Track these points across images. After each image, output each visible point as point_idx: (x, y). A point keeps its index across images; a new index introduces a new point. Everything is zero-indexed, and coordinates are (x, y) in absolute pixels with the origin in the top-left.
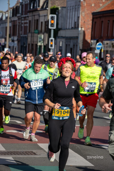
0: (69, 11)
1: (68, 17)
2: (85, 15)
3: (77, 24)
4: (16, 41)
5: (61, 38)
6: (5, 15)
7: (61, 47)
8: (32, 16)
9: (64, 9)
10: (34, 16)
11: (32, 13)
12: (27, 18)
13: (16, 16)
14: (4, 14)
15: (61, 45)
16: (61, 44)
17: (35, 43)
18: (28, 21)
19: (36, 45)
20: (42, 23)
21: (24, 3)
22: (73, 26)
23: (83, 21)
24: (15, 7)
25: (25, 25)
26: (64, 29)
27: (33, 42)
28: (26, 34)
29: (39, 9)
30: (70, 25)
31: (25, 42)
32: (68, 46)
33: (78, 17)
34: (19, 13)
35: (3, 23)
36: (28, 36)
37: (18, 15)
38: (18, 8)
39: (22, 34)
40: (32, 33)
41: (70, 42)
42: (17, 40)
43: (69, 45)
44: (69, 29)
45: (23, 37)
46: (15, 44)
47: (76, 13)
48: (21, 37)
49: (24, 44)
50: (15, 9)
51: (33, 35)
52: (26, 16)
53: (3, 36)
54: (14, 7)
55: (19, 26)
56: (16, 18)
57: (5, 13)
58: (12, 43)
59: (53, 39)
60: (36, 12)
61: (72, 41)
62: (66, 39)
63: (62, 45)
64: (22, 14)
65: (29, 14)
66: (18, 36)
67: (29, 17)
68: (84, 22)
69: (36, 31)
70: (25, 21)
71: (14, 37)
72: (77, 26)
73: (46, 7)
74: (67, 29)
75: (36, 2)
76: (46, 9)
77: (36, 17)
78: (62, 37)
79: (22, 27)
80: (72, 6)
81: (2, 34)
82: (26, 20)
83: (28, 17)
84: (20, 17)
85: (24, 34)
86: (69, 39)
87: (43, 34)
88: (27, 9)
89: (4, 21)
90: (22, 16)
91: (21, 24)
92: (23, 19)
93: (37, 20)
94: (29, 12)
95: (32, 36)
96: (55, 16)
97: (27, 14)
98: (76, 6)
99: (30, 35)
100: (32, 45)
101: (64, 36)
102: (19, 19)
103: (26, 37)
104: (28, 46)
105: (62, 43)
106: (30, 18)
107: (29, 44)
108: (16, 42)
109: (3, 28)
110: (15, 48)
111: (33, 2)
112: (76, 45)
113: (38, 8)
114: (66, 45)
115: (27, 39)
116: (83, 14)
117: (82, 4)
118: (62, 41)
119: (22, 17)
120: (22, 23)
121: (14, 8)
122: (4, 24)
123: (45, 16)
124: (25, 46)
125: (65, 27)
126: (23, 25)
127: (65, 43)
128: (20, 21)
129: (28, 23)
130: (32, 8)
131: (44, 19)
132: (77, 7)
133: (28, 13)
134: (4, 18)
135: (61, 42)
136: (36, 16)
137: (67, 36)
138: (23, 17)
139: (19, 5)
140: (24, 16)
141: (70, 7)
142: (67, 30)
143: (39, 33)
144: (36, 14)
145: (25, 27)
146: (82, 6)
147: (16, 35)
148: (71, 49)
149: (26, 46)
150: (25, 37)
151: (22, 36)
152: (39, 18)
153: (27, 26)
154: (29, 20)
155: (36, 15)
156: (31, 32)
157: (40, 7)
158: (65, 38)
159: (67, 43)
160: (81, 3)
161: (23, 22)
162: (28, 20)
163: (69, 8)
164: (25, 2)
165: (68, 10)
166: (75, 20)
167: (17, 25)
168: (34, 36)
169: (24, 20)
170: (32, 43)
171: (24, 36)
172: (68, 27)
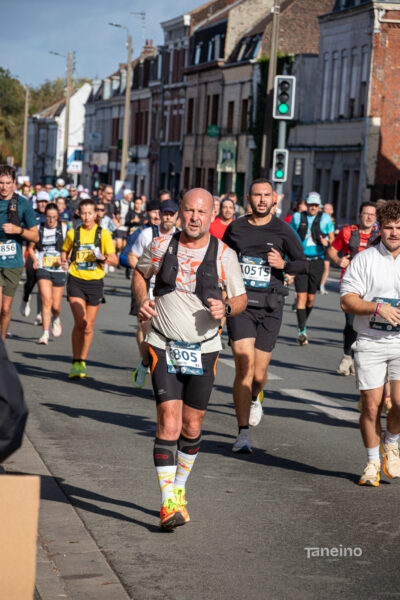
0: (328, 65)
1: (326, 85)
2: (386, 76)
3: (357, 105)
4: (142, 158)
5: (301, 149)
6: (112, 85)
7: (298, 176)
8: (200, 84)
9: (307, 60)
10: (206, 83)
11: (200, 77)
12: (182, 91)
13: (145, 85)
14: (108, 81)
15: (298, 173)
16: (298, 168)
17: (207, 166)
18: (182, 101)
19: (213, 172)
20: (231, 104)
21: (172, 47)
22: (342, 112)
23: (380, 96)
24: (142, 61)
25: (175, 112)
26: (312, 123)
27: (202, 163)
28: (179, 140)
29: (221, 62)
30: (333, 107)
31: (174, 164)
32: (324, 174)
33: (364, 85)
34: (155, 78)
35: (103, 108)
36: (183, 146)
37: (152, 84)
38: (152, 62)
39: (163, 140)
40: (197, 135)
41: (332, 163)
42: (149, 156)
43: (329, 171)
44: (328, 121)
45: (169, 148)
46: (141, 169)
47: (355, 70)
48: (162, 147)
49: (171, 168)
50: (142, 66)
51: (200, 142)
52: (180, 84)
53: (102, 146)
54: (138, 60)
55: (154, 116)
56: (145, 94)
57: (111, 79)
58: (133, 164)
59: (287, 151)
60: (213, 72)
61: (338, 158)
62: (316, 152)
63: (302, 170)
64: (165, 81)
65: (187, 81)
66: (151, 146)
67: (189, 89)
68: (383, 97)
69: (214, 130)
70: (176, 102)
71: (137, 149)
72: (356, 111)
73: (247, 56)
74: (320, 121)
75: (214, 43)
76: (249, 64)
77: (213, 89)
78: (302, 146)
79: (164, 118)
80: (340, 49)
81: (100, 139)
82: (179, 97)
83: (185, 88)
84: (159, 91)
85: (172, 138)
86: (329, 152)
87: (237, 137)
88: (183, 65)
89: (109, 101)
90: (166, 87)
91: (160, 109)
92: (168, 94)
93: (216, 97)
94: (190, 73)
95: (196, 145)
96: (292, 80)
97: (182, 80)
98: (354, 48)
99: (190, 141)
100: (199, 171)
101: (309, 142)
102: (154, 95)
103: (178, 147)
104: (182, 174)
105: (302, 165)
106: (192, 93)
107: (187, 169)
108: (144, 164)
109: (103, 121)
110: (143, 182)
111: (201, 43)
112: (353, 172)
113: (217, 58)
114: (319, 172)
115: (181, 153)
116: (380, 72)
117: (377, 42)
118: (303, 160)
119: (164, 91)
120: (165, 108)
121: (139, 64)
122: (107, 111)
123: (242, 83)
124: (173, 174)
125: (316, 117)
126: (167, 114)
127: (315, 165)
128: (159, 102)
129: (186, 107)
130: (197, 61)
131: (241, 94)
132: (357, 52)
133: (185, 78)
134: (107, 95)
135: (299, 163)
136: (211, 86)
137: (320, 142)
138: (168, 89)
139: (155, 53)
140: (172, 86)
141: (334, 52)
142: (319, 126)
143: (220, 136)
144: (211, 79)
145: (173, 118)
146: (376, 47)
147: (146, 143)
148: (336, 184)
149: (178, 176)
150: (172, 147)
151: (163, 144)
152: (223, 90)
153: (180, 116)
154: (188, 96)
155: (212, 82)
156: (193, 131)
157: (226, 58)
158: (313, 150)
159: (319, 166)
160: (374, 37)
161: (167, 103)
162: (184, 97)
163: (328, 57)
164: (176, 45)
165: (325, 61)
166: (349, 94)
167: (147, 113)
168: (203, 146)
169: (172, 98)
170: (199, 166)
171: (171, 144)
172: (324, 117)
